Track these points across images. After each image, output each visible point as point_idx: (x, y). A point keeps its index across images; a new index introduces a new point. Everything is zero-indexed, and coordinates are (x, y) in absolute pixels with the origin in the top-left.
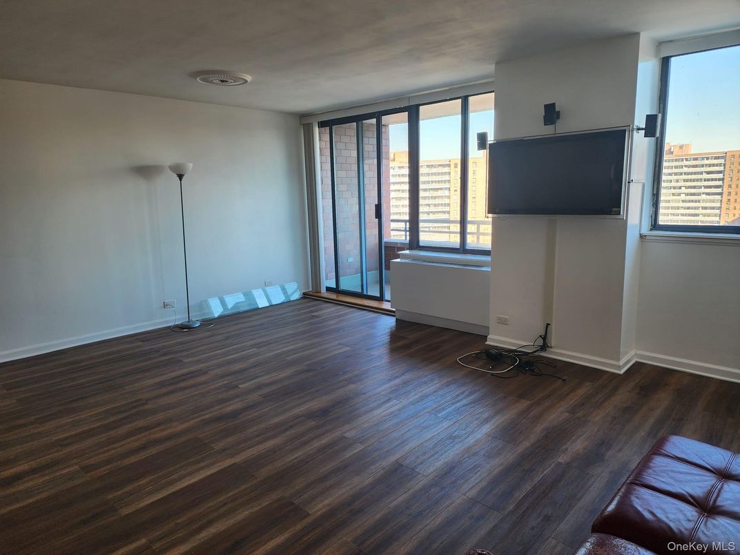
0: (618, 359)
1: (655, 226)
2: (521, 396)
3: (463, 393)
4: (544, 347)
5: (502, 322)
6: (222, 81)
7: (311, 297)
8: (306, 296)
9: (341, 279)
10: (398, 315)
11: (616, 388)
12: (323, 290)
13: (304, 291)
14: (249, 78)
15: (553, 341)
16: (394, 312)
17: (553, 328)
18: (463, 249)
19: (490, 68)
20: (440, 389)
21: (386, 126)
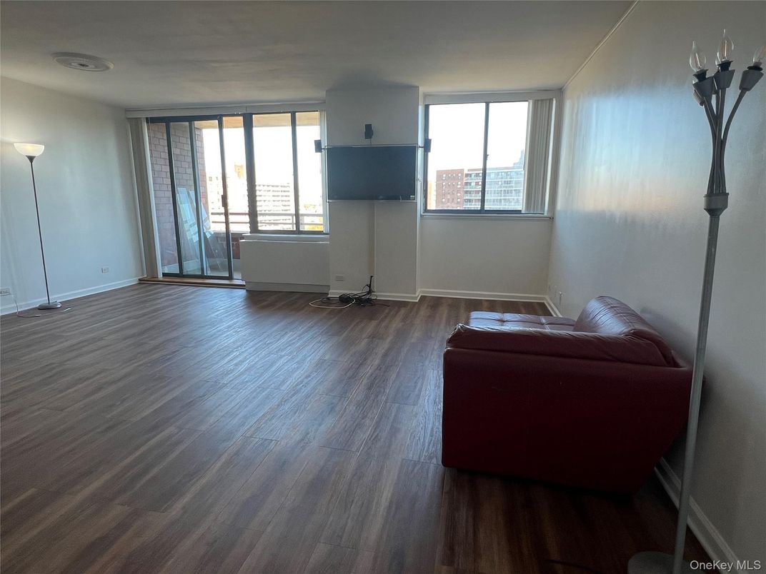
0: (415, 294)
1: (426, 210)
2: (371, 319)
3: (316, 333)
4: (370, 292)
5: (340, 279)
6: (81, 65)
7: (149, 281)
8: (141, 281)
9: (185, 264)
10: (248, 287)
11: (419, 309)
12: (160, 276)
13: (141, 277)
14: (112, 66)
15: (375, 288)
16: (244, 286)
17: (375, 278)
18: (298, 232)
19: (322, 94)
20: (303, 333)
21: (200, 129)
